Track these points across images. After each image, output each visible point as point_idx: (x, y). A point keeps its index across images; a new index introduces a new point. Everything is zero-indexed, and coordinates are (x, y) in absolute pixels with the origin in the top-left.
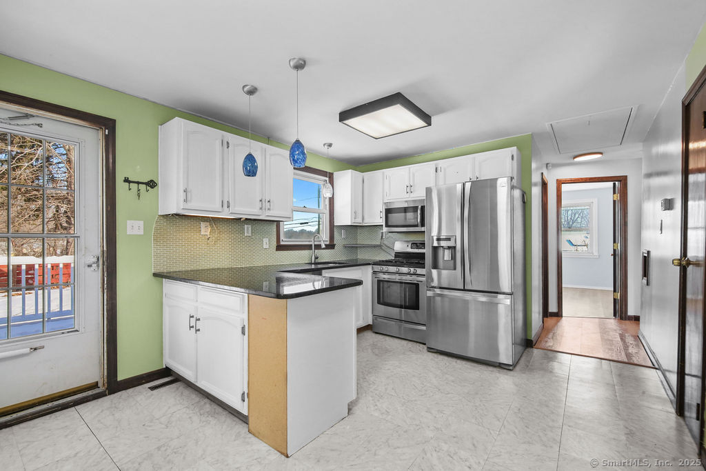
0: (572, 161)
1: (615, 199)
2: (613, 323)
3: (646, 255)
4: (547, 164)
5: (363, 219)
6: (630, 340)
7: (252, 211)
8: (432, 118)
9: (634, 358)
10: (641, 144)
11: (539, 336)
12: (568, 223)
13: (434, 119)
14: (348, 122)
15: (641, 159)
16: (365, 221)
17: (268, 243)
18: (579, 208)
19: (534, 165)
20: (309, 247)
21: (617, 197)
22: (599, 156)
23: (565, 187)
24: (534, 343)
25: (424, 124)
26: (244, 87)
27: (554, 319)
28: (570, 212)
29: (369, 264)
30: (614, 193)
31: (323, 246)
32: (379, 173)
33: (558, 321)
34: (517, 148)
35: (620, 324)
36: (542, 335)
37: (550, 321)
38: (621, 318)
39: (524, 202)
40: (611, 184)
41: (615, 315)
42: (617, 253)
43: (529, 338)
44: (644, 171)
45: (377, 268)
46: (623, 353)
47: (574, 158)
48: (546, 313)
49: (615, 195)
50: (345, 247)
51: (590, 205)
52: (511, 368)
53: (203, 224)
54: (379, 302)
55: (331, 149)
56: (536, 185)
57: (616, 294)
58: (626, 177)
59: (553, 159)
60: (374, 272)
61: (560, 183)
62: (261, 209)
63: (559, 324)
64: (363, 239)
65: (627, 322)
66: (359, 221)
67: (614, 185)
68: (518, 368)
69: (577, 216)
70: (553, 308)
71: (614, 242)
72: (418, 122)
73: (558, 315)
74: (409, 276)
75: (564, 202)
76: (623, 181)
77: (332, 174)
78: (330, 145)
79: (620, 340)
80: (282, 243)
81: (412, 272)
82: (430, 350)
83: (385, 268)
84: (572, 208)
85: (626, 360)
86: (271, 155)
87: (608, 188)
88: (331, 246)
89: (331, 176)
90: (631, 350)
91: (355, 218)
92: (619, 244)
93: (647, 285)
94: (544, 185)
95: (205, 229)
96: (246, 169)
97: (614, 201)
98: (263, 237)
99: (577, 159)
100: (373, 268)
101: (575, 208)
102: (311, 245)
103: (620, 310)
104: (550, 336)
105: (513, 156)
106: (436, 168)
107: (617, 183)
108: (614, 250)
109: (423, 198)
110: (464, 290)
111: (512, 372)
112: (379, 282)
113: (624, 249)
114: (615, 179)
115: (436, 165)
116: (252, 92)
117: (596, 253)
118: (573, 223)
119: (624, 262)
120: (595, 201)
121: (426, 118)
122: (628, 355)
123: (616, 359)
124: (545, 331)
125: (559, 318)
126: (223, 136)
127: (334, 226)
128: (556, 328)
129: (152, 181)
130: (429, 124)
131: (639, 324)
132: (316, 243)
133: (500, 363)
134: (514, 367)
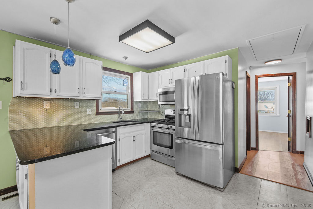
0: (264, 65)
1: (289, 85)
2: (287, 155)
3: (309, 119)
4: (250, 67)
5: (149, 97)
6: (298, 168)
7: (74, 94)
8: (175, 38)
9: (302, 184)
10: (306, 53)
11: (243, 164)
12: (265, 97)
13: (176, 39)
14: (124, 41)
15: (306, 63)
16: (150, 99)
17: (90, 111)
18: (270, 90)
19: (240, 68)
20: (116, 113)
21: (290, 84)
22: (280, 61)
23: (260, 80)
24: (239, 170)
25: (170, 42)
26: (51, 18)
27: (254, 151)
28: (266, 92)
29: (149, 122)
30: (289, 82)
31: (123, 112)
32: (156, 73)
33: (256, 153)
34: (229, 56)
35: (292, 156)
36: (246, 163)
37: (251, 153)
38: (293, 152)
39: (233, 88)
40: (287, 77)
41: (289, 150)
42: (290, 115)
43: (236, 167)
44: (307, 69)
45: (153, 124)
46: (295, 180)
47: (266, 63)
48: (248, 148)
49: (289, 84)
50: (140, 112)
51: (275, 89)
52: (222, 190)
53: (45, 102)
54: (154, 143)
55: (127, 60)
56: (241, 79)
57: (289, 138)
58: (295, 73)
59: (253, 64)
60: (152, 127)
61: (257, 77)
62: (79, 93)
63: (256, 156)
64: (151, 107)
65: (296, 155)
66: (146, 99)
67: (289, 78)
68: (226, 190)
69: (269, 94)
70: (253, 145)
71: (289, 109)
72: (167, 41)
73: (256, 149)
74: (168, 129)
75: (259, 88)
76: (294, 76)
77: (132, 74)
78: (126, 58)
79: (292, 168)
80: (100, 111)
81: (169, 128)
82: (177, 173)
83: (156, 125)
84: (267, 91)
85: (296, 185)
86: (86, 63)
87: (285, 80)
88: (132, 112)
89: (131, 75)
90: (299, 177)
91: (143, 97)
92: (291, 111)
93: (310, 137)
94: (248, 78)
95: (46, 105)
96: (51, 69)
97: (289, 87)
98: (87, 108)
99: (267, 64)
100: (151, 124)
101: (268, 90)
102: (118, 112)
103: (292, 147)
104: (250, 164)
105: (226, 61)
106: (184, 70)
107: (290, 77)
108: (289, 114)
109: (174, 86)
110: (195, 140)
111: (222, 193)
112: (154, 132)
113: (294, 113)
114: (289, 74)
115: (184, 67)
116: (56, 22)
117: (278, 114)
118: (267, 97)
119: (294, 121)
120: (278, 87)
121: (172, 39)
122: (298, 181)
123: (290, 184)
124: (248, 160)
125: (256, 151)
126: (51, 51)
127: (133, 101)
128: (254, 158)
129: (8, 78)
130: (174, 42)
131: (304, 157)
132: (120, 111)
133: (216, 186)
134: (224, 189)
